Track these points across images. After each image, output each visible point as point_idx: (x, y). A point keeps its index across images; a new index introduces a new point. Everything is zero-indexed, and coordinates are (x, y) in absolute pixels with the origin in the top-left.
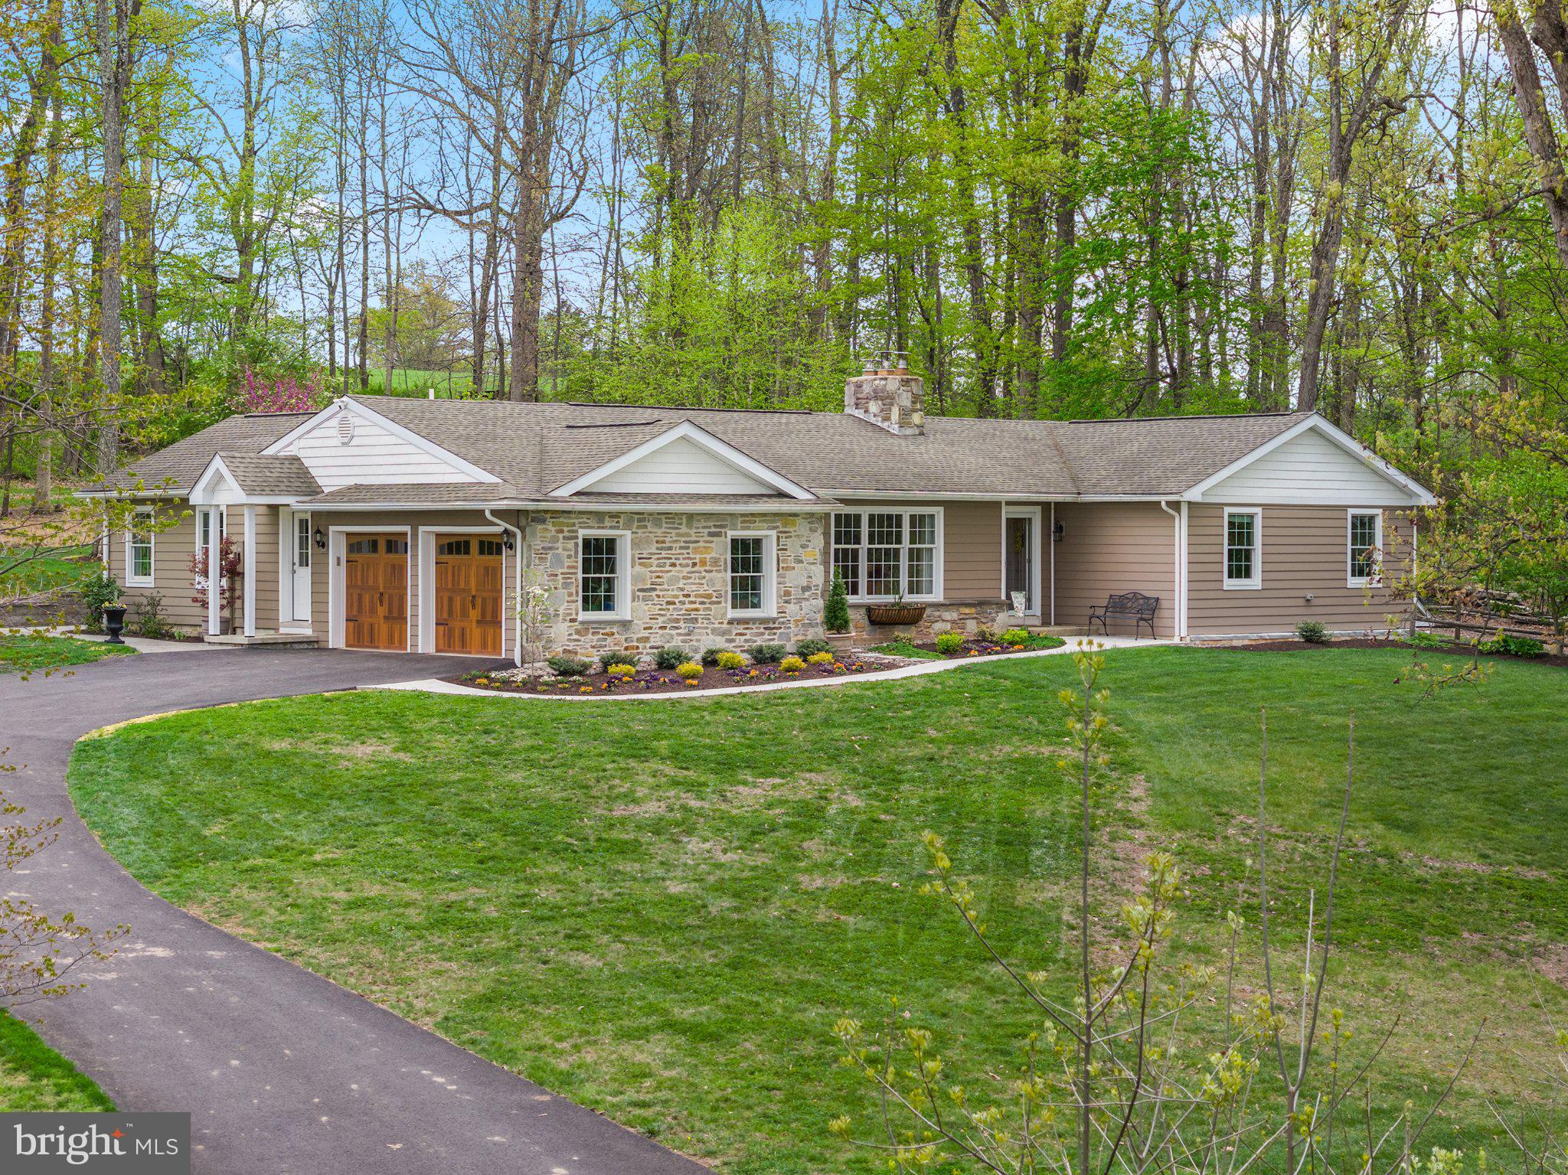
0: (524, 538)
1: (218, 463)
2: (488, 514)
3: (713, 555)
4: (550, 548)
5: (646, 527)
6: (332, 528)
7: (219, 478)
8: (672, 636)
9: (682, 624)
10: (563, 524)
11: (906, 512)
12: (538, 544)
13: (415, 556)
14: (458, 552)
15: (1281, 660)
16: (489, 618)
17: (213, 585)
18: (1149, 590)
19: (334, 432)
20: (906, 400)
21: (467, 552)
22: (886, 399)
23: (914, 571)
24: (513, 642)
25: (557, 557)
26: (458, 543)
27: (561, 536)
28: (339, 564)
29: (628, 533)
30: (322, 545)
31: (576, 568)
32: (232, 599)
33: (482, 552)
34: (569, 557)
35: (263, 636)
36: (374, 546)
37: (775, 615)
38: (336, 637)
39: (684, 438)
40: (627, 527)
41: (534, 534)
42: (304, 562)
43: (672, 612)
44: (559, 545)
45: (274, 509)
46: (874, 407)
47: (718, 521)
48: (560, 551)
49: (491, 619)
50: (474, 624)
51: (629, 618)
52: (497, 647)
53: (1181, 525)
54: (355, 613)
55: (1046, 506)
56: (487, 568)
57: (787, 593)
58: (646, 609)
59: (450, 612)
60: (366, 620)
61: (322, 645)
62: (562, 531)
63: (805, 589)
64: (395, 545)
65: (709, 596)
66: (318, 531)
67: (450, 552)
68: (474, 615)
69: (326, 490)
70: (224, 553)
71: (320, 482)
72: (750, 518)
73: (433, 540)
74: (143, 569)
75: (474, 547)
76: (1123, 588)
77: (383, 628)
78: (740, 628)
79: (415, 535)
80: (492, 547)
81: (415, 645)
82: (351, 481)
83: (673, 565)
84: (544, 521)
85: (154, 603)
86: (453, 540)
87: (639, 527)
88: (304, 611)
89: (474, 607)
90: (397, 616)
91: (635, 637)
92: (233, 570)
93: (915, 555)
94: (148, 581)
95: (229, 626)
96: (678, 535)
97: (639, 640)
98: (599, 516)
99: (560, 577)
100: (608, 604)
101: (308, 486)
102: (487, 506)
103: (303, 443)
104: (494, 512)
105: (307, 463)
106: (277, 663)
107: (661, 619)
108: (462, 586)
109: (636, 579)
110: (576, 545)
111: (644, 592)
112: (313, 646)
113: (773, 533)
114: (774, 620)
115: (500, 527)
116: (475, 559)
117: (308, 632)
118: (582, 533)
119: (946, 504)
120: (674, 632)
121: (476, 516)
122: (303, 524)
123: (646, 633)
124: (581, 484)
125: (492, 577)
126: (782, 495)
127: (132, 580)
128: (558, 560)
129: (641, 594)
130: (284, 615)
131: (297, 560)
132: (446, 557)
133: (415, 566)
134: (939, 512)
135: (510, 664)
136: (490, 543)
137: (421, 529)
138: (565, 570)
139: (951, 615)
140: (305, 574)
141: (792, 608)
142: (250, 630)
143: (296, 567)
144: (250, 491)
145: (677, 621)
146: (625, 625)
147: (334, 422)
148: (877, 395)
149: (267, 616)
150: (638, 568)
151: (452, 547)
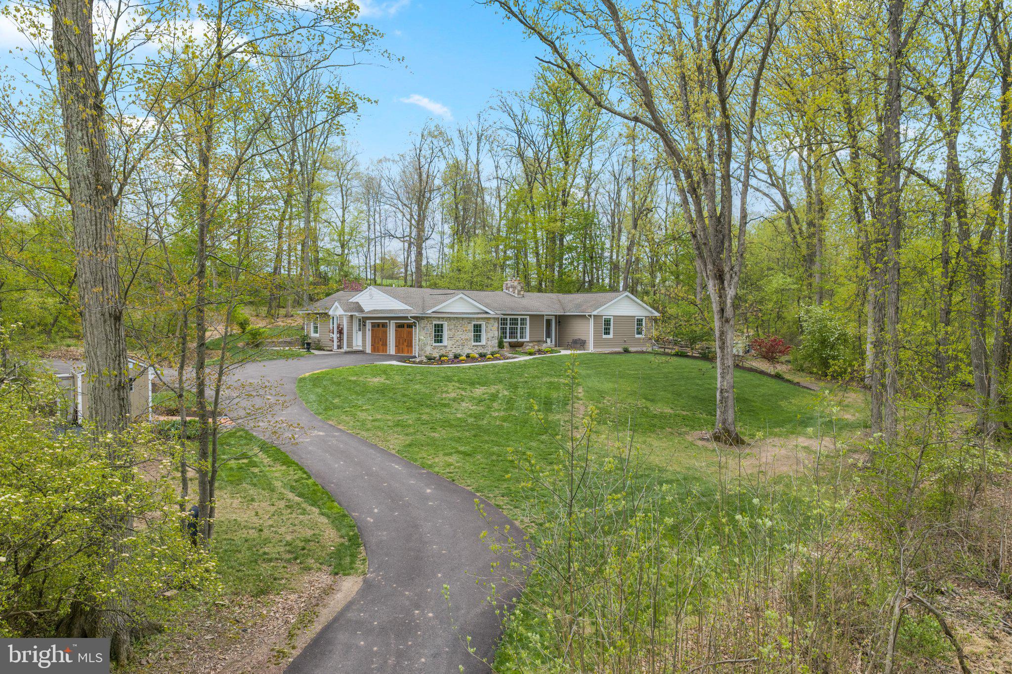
0: (419, 324)
1: (336, 304)
3: (469, 328)
4: (426, 326)
5: (451, 321)
6: (367, 321)
7: (337, 307)
8: (458, 349)
9: (460, 346)
10: (429, 320)
11: (519, 317)
12: (422, 325)
13: (390, 328)
14: (401, 327)
15: (618, 356)
17: (335, 336)
18: (583, 338)
19: (368, 295)
20: (519, 288)
21: (404, 327)
22: (514, 288)
23: (522, 333)
24: (416, 351)
25: (427, 329)
27: (428, 323)
28: (369, 330)
29: (446, 322)
30: (365, 325)
31: (432, 331)
32: (340, 340)
33: (407, 327)
34: (431, 328)
35: (348, 350)
36: (379, 326)
37: (485, 344)
38: (368, 350)
39: (461, 298)
41: (421, 322)
42: (360, 330)
43: (458, 343)
44: (428, 325)
45: (352, 316)
46: (511, 290)
47: (471, 319)
48: (428, 327)
49: (410, 345)
50: (405, 346)
51: (446, 345)
52: (411, 352)
53: (592, 321)
54: (373, 343)
55: (556, 316)
56: (409, 331)
57: (488, 338)
58: (451, 342)
59: (399, 343)
60: (376, 345)
61: (365, 352)
63: (493, 337)
64: (384, 325)
65: (468, 339)
66: (364, 322)
68: (406, 344)
69: (366, 311)
70: (338, 327)
71: (364, 308)
72: (478, 319)
73: (394, 324)
74: (316, 332)
76: (576, 337)
77: (381, 348)
78: (476, 347)
79: (390, 323)
80: (410, 326)
81: (390, 351)
82: (373, 308)
83: (458, 331)
84: (424, 319)
85: (319, 341)
86: (400, 324)
87: (449, 321)
88: (360, 343)
89: (405, 342)
90: (385, 344)
91: (448, 350)
92: (341, 332)
93: (522, 329)
94: (317, 335)
95: (340, 347)
96: (459, 323)
98: (439, 318)
99: (428, 334)
100: (441, 341)
101: (361, 310)
102: (409, 316)
103: (359, 298)
104: (411, 317)
105: (360, 303)
106: (353, 357)
107: (455, 345)
108: (402, 336)
109: (448, 334)
110: (433, 325)
111: (450, 338)
112: (362, 352)
113: (485, 322)
114: (485, 346)
115: (413, 321)
116: (406, 329)
117: (361, 349)
118: (434, 322)
119: (529, 315)
121: (406, 318)
122: (360, 320)
123: (451, 349)
124: (433, 310)
125: (410, 334)
126: (487, 313)
127: (313, 335)
130: (354, 344)
131: (358, 329)
132: (398, 329)
133: (390, 331)
134: (528, 317)
135: (415, 357)
137: (391, 321)
138: (430, 332)
139: (531, 344)
140: (360, 333)
141: (489, 342)
142: (345, 348)
143: (358, 331)
144: (345, 311)
146: (445, 347)
147: (368, 293)
148: (513, 287)
149: (350, 344)
150: (449, 332)
151: (399, 326)
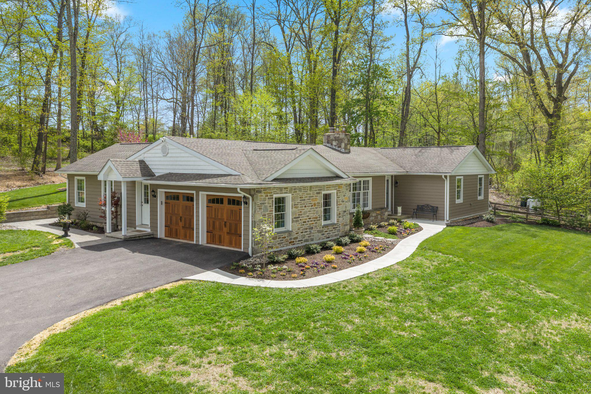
0: (253, 200)
1: (110, 163)
2: (239, 190)
3: (318, 201)
4: (263, 204)
5: (296, 192)
6: (159, 190)
7: (110, 169)
8: (305, 235)
9: (308, 230)
10: (268, 193)
11: (362, 180)
12: (259, 202)
13: (198, 204)
14: (218, 203)
16: (233, 231)
17: (109, 209)
19: (160, 151)
20: (346, 141)
21: (222, 203)
22: (339, 140)
23: (364, 200)
24: (248, 245)
25: (266, 207)
26: (217, 199)
27: (267, 198)
28: (162, 204)
29: (290, 195)
30: (155, 196)
31: (272, 211)
32: (116, 215)
33: (229, 203)
34: (270, 206)
35: (131, 233)
36: (177, 198)
37: (336, 222)
38: (161, 233)
39: (310, 156)
40: (290, 192)
41: (257, 198)
42: (147, 201)
43: (305, 225)
44: (266, 202)
45: (133, 183)
46: (334, 143)
47: (319, 188)
48: (267, 204)
49: (235, 233)
50: (226, 234)
51: (291, 230)
52: (239, 245)
53: (447, 183)
54: (169, 223)
55: (393, 177)
56: (232, 211)
57: (340, 214)
58: (297, 225)
59: (214, 227)
60: (174, 227)
61: (155, 236)
62: (267, 196)
63: (345, 212)
64: (190, 199)
65: (317, 218)
66: (153, 191)
67: (213, 202)
68: (226, 230)
69: (157, 175)
70: (113, 197)
71: (153, 171)
72: (329, 186)
73: (205, 197)
74: (81, 200)
75: (226, 201)
77: (182, 231)
78: (325, 229)
79: (198, 195)
80: (234, 202)
81: (198, 240)
82: (167, 172)
83: (305, 207)
84: (260, 192)
85: (85, 215)
86: (216, 198)
87: (294, 192)
88: (147, 221)
89: (225, 226)
90: (189, 227)
91: (293, 237)
92: (116, 203)
93: (364, 195)
94: (83, 205)
95: (116, 228)
96: (307, 194)
97: (294, 239)
98: (281, 189)
99: (267, 216)
100: (283, 226)
101: (149, 173)
102: (239, 187)
103: (146, 155)
104: (241, 189)
105: (147, 163)
107: (301, 229)
108: (220, 217)
109: (293, 213)
110: (273, 201)
112: (152, 237)
113: (335, 191)
114: (335, 224)
115: (242, 194)
116: (226, 206)
117: (149, 230)
118: (275, 196)
119: (372, 177)
120: (306, 234)
121: (234, 190)
122: (146, 188)
123: (296, 236)
124: (275, 175)
125: (236, 215)
126: (338, 176)
127: (77, 204)
128: (266, 209)
129: (295, 220)
130: (138, 223)
131: (143, 201)
132: (211, 205)
133: (198, 208)
134: (370, 179)
135: (246, 256)
136: (234, 200)
137: (201, 193)
138: (269, 212)
140: (147, 206)
141: (341, 219)
142: (124, 232)
143: (143, 204)
144: (124, 175)
145: (307, 229)
146: (289, 232)
147: (160, 147)
148: (336, 139)
149: (131, 223)
150: (294, 209)
151: (214, 201)
